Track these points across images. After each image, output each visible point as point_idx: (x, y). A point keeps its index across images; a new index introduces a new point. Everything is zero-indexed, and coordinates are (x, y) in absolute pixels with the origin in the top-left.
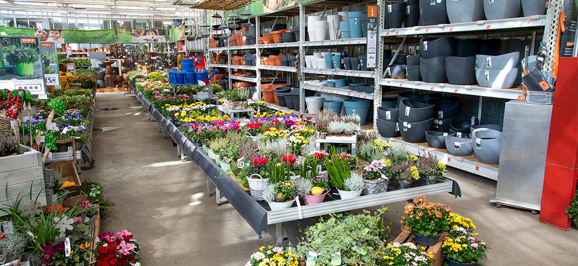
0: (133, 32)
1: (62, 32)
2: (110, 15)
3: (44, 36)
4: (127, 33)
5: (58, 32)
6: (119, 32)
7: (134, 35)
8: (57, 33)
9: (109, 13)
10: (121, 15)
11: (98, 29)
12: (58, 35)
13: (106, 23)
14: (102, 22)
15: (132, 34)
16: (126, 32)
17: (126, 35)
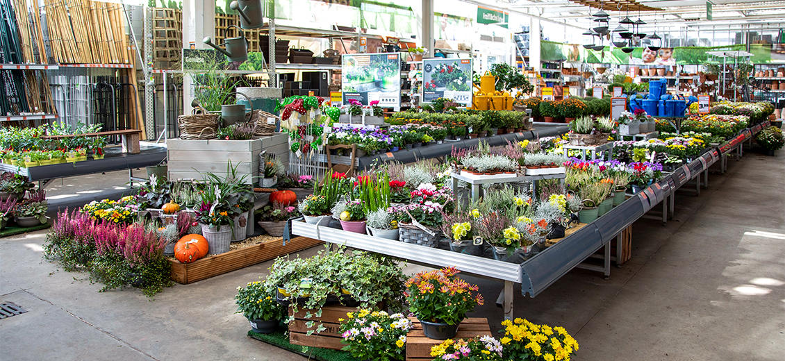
0: (774, 48)
1: (674, 51)
2: (746, 24)
3: (652, 56)
4: (766, 50)
5: (669, 51)
6: (752, 49)
7: (775, 52)
8: (667, 52)
9: (745, 22)
10: (762, 24)
11: (726, 44)
12: (669, 54)
13: (739, 36)
14: (733, 36)
15: (772, 51)
16: (764, 47)
17: (763, 52)
